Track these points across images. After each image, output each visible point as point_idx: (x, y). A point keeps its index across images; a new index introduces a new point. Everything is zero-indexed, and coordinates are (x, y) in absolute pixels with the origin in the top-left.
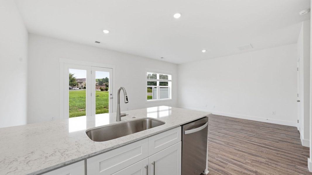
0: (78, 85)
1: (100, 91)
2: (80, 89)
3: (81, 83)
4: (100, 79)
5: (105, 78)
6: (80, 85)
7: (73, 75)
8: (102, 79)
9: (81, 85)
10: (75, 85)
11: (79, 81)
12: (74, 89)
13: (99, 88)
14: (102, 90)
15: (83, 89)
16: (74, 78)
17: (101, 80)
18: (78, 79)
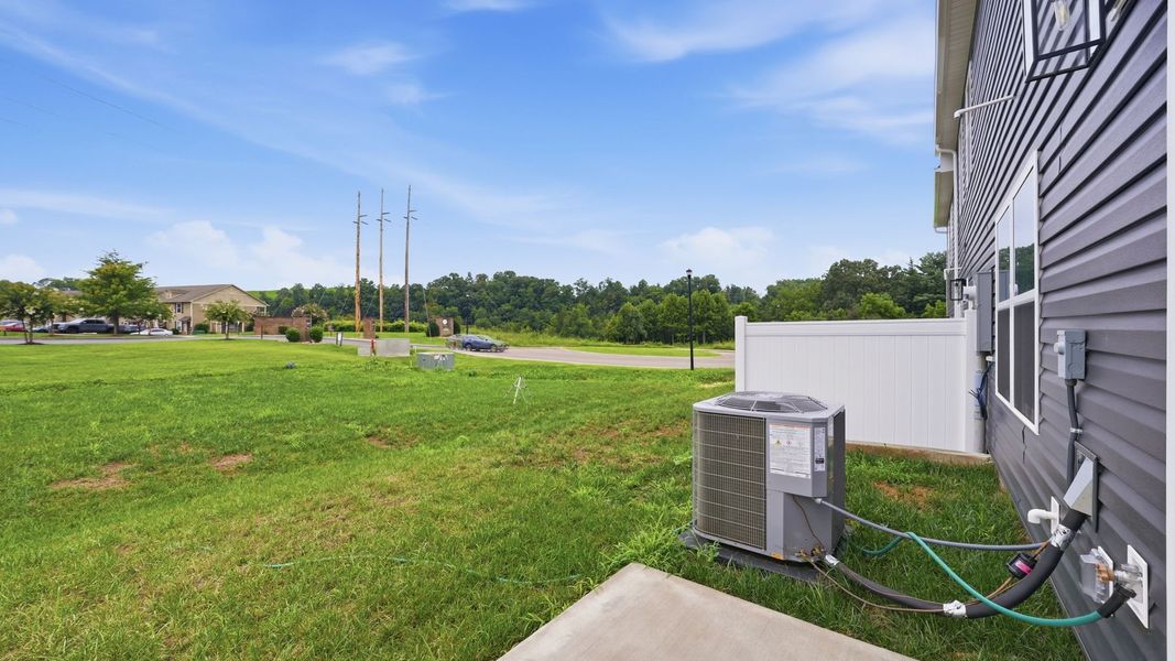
0: (166, 315)
1: (284, 343)
2: (176, 332)
3: (180, 306)
4: (269, 292)
5: (290, 286)
6: (176, 318)
7: (140, 266)
8: (278, 292)
9: (180, 316)
10: (152, 318)
11: (169, 297)
12: (145, 332)
13: (277, 326)
14: (294, 338)
15: (194, 333)
16: (145, 282)
17: (274, 297)
18: (167, 290)
